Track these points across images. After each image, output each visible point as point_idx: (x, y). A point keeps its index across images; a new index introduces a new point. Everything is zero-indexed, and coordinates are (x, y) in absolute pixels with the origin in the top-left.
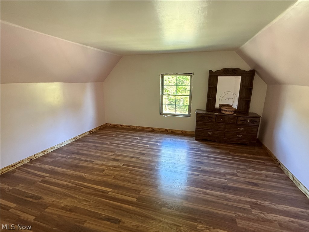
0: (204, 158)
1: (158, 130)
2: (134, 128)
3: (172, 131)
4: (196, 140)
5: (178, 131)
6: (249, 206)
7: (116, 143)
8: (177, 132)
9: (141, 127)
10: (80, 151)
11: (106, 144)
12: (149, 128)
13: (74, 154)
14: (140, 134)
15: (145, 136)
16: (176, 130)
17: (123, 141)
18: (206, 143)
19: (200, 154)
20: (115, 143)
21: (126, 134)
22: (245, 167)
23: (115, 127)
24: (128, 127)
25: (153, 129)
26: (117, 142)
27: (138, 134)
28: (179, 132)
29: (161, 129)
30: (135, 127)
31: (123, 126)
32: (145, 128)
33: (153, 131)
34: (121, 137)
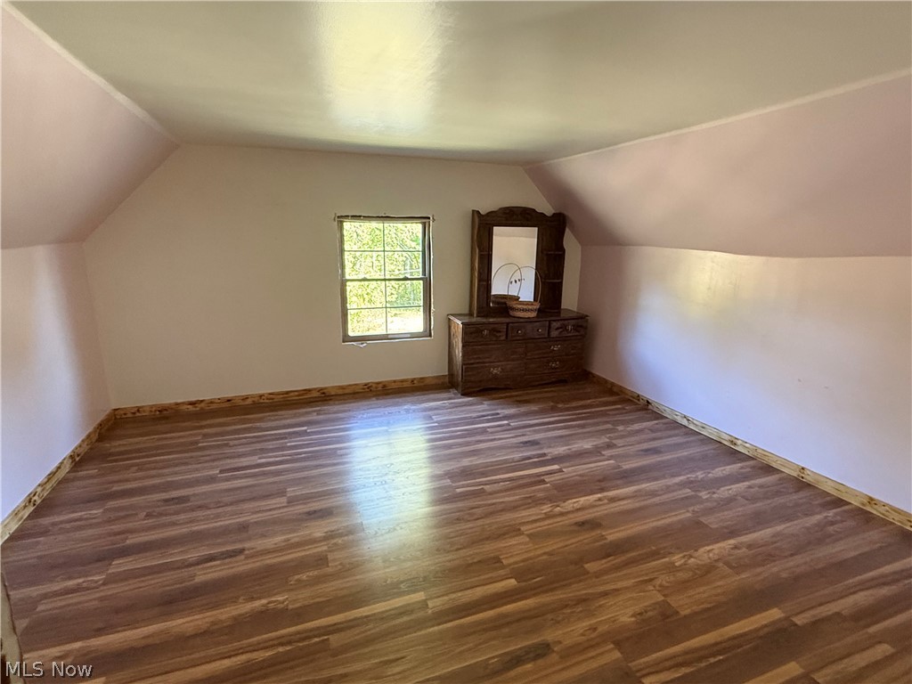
0: (530, 431)
1: (340, 392)
2: (249, 402)
3: (384, 386)
4: (465, 394)
5: (402, 381)
6: (689, 491)
7: (244, 464)
8: (399, 385)
9: (279, 394)
10: (127, 538)
11: (212, 479)
12: (309, 390)
13: (113, 559)
14: (295, 416)
15: (314, 417)
16: (395, 381)
17: (262, 450)
18: (494, 396)
19: (508, 425)
20: (240, 465)
21: (245, 429)
22: (609, 426)
23: (166, 416)
24: (227, 405)
25: (324, 393)
26: (245, 461)
27: (288, 417)
28: (405, 385)
29: (350, 385)
30: (256, 399)
31: (202, 405)
32: (292, 394)
33: (324, 397)
34: (236, 442)
